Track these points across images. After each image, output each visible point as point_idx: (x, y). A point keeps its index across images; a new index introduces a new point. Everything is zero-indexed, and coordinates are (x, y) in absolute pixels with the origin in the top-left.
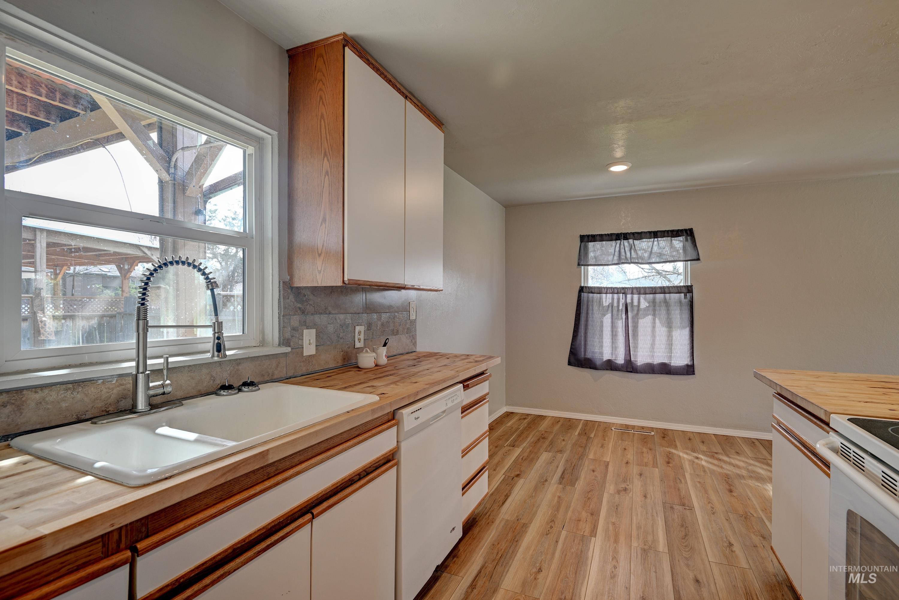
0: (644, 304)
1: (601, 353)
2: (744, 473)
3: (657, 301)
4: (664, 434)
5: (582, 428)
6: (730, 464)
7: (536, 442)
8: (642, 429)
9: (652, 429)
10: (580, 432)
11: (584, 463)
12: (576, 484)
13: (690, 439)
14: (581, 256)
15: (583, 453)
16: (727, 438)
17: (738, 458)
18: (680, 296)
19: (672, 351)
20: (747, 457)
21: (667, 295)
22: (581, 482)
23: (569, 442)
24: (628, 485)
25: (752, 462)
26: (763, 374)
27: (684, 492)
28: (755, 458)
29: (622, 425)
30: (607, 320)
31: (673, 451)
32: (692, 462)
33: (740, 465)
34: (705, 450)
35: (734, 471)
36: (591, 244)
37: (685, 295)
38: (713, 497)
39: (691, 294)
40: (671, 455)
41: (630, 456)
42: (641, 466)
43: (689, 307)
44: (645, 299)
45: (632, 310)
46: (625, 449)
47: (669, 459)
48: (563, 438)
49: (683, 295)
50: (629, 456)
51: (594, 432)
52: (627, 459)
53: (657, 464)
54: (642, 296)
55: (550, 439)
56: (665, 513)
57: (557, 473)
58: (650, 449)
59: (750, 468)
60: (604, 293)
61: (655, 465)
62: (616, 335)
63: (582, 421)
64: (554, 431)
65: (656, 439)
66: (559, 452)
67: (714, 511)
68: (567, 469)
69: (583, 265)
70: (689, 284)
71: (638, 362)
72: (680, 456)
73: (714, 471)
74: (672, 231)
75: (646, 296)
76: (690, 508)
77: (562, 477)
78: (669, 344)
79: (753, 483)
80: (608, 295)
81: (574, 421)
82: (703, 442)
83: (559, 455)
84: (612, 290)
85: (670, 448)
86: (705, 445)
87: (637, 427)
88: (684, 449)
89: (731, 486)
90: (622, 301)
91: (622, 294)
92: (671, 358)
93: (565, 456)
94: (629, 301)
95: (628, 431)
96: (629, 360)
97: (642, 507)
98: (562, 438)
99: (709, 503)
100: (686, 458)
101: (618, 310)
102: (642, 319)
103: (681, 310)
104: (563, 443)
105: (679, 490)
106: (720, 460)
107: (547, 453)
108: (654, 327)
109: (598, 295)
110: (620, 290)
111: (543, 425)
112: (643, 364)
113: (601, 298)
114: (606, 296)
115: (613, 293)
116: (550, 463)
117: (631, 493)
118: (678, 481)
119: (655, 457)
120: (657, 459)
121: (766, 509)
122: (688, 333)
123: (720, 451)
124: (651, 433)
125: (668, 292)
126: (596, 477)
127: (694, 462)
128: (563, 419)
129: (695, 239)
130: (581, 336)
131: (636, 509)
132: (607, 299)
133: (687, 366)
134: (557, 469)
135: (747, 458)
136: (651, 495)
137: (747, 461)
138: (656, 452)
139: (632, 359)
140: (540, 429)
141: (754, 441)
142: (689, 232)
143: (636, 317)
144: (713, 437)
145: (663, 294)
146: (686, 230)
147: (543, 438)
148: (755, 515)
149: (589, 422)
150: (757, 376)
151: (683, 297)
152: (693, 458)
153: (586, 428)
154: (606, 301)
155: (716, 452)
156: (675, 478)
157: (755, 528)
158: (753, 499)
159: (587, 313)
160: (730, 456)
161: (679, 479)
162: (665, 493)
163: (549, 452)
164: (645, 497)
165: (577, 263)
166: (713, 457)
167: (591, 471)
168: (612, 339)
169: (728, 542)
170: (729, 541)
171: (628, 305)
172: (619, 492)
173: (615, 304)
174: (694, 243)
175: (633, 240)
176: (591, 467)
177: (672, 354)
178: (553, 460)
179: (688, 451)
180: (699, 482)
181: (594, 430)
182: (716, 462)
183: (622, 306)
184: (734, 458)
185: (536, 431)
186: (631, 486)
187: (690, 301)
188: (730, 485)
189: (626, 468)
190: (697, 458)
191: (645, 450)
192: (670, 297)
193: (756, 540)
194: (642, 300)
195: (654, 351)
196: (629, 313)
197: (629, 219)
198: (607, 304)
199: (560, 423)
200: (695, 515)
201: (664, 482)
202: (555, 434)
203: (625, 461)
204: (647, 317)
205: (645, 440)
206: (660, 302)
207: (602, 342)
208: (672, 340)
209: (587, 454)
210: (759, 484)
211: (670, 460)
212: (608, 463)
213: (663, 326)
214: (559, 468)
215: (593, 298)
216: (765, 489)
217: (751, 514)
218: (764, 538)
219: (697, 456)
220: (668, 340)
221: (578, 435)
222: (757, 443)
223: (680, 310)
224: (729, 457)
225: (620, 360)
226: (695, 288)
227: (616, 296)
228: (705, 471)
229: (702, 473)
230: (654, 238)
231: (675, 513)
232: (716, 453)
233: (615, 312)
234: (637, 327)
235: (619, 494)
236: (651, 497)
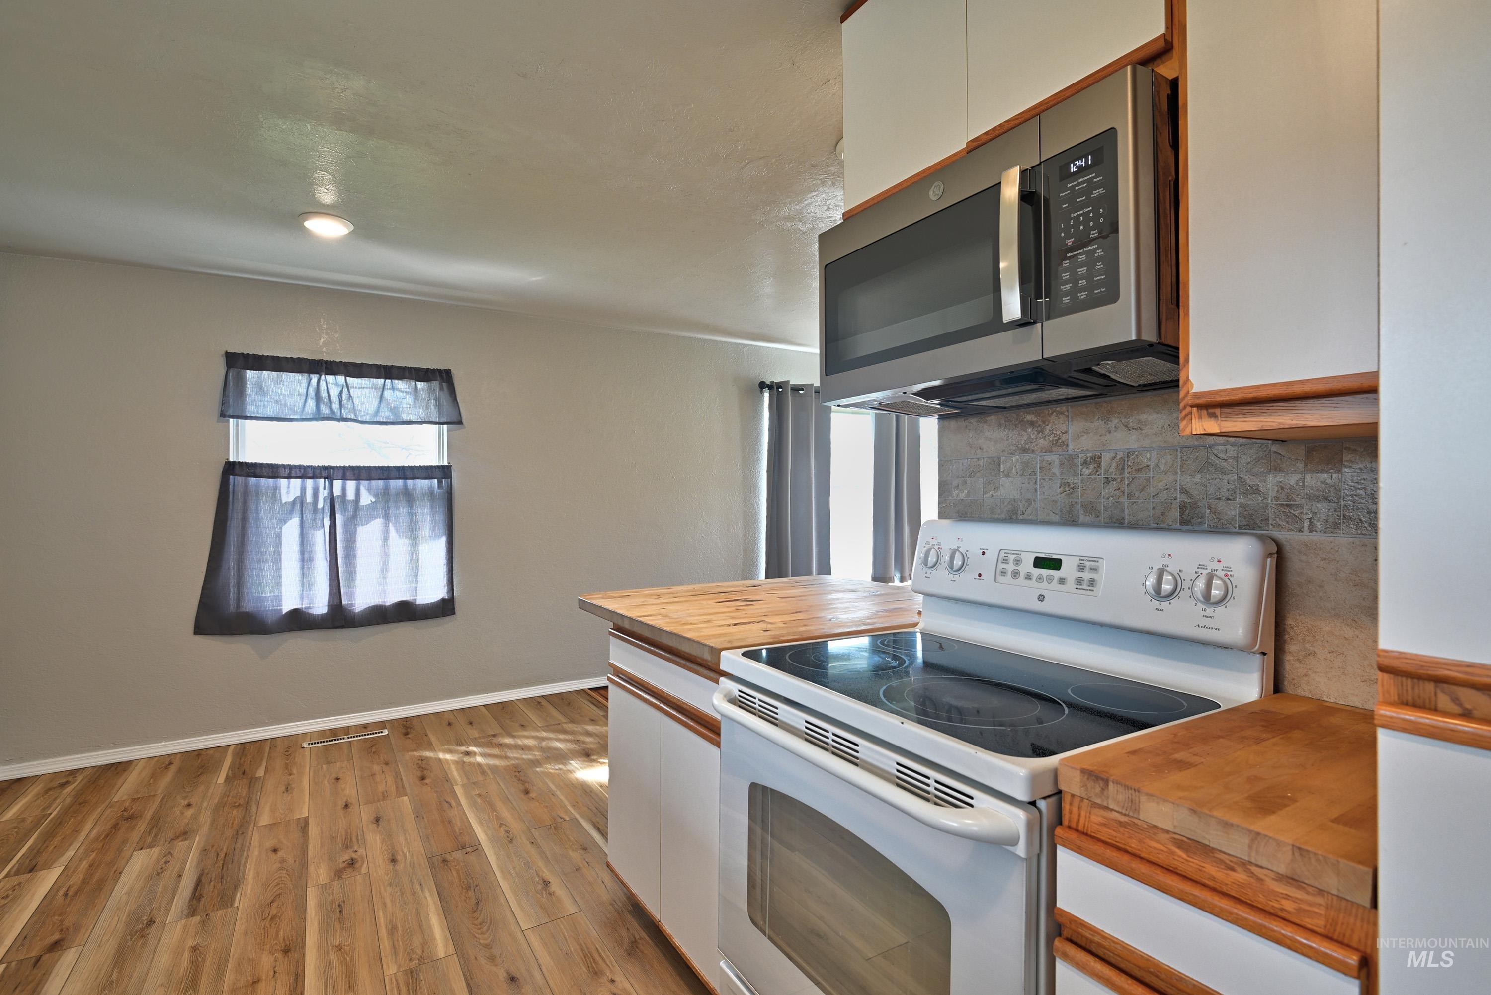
0: (366, 499)
1: (278, 599)
2: (538, 754)
3: (393, 491)
4: (406, 726)
5: (233, 764)
6: (517, 747)
7: (106, 837)
8: (364, 730)
9: (382, 724)
10: (230, 774)
11: (248, 841)
12: (235, 899)
13: (450, 724)
14: (228, 396)
15: (244, 818)
16: (503, 706)
17: (526, 733)
18: (431, 484)
19: (418, 580)
20: (536, 729)
21: (410, 482)
22: (249, 887)
23: (205, 804)
24: (356, 851)
25: (544, 734)
26: (595, 602)
27: (459, 823)
28: (547, 726)
29: (322, 733)
30: (291, 530)
31: (428, 754)
32: (461, 764)
33: (530, 744)
34: (477, 735)
35: (524, 757)
36: (250, 374)
37: (440, 482)
38: (506, 814)
39: (449, 480)
40: (424, 762)
41: (350, 789)
42: (375, 802)
43: (446, 503)
44: (369, 489)
45: (344, 510)
46: (338, 779)
47: (423, 772)
48: (186, 802)
49: (436, 481)
50: (347, 792)
51: (264, 765)
52: (345, 800)
53: (403, 787)
54: (364, 483)
55: (148, 815)
56: (434, 876)
57: (180, 890)
58: (387, 764)
59: (544, 744)
60: (285, 478)
61: (401, 791)
62: (311, 559)
63: (232, 748)
64: (159, 791)
65: (393, 742)
66: (180, 839)
67: (511, 836)
68: (206, 871)
69: (232, 417)
70: (446, 463)
71: (356, 606)
72: (440, 760)
73: (496, 767)
74: (418, 370)
75: (370, 483)
76: (475, 848)
77: (197, 895)
78: (413, 568)
79: (551, 768)
80: (292, 480)
81: (211, 752)
82: (471, 723)
83: (181, 845)
84: (302, 471)
85: (422, 750)
86: (474, 727)
87: (353, 728)
88: (444, 746)
89: (526, 782)
90: (323, 493)
91: (322, 480)
92: (416, 591)
93: (198, 842)
94: (337, 491)
95: (337, 742)
96: (337, 605)
97: (390, 885)
98: (183, 801)
99: (501, 825)
100: (451, 760)
101: (315, 510)
102: (363, 525)
103: (432, 507)
104: (189, 812)
105: (450, 822)
106: (501, 745)
107: (143, 851)
108: (386, 539)
109: (271, 481)
110: (318, 471)
111: (125, 786)
112: (365, 610)
113: (276, 488)
114: (289, 483)
115: (303, 477)
116: (158, 874)
117: (365, 865)
118: (446, 806)
119: (397, 776)
120: (401, 779)
121: (577, 802)
122: (445, 545)
123: (498, 730)
124: (382, 732)
125: (411, 476)
126: (283, 861)
127: (464, 762)
128: (179, 756)
129: (454, 387)
130: (229, 568)
131: (380, 893)
132: (290, 489)
133: (443, 601)
134: (179, 882)
135: (538, 731)
136: (403, 853)
137: (537, 734)
138: (398, 765)
139: (344, 603)
140: (116, 799)
141: (539, 700)
142: (444, 375)
143: (353, 521)
144: (484, 710)
145: (402, 480)
146: (440, 371)
147: (129, 817)
148: (567, 818)
149: (248, 746)
150: (583, 605)
151: (437, 485)
152: (461, 755)
153: (242, 759)
154: (288, 492)
155: (493, 733)
156: (440, 802)
157: (572, 839)
158: (558, 793)
159: (244, 519)
160: (513, 734)
161: (447, 802)
162: (428, 838)
163: (151, 846)
164: (394, 861)
165: (217, 413)
166: (490, 745)
167: (270, 853)
168: (303, 568)
169: (541, 882)
170: (543, 879)
171: (336, 501)
172: (339, 874)
173: (309, 499)
174: (453, 396)
175: (346, 376)
176: (269, 844)
177: (419, 585)
178: (166, 863)
179: (451, 747)
180: (479, 795)
181: (262, 760)
182: (495, 751)
183: (324, 502)
184: (519, 737)
185: (103, 806)
186: (361, 851)
187: (448, 492)
188: (524, 782)
189: (345, 817)
190: (468, 754)
191: (376, 768)
192: (414, 485)
193: (576, 856)
194: (363, 491)
195: (386, 583)
196: (338, 516)
197: (337, 336)
198: (291, 499)
199: (173, 769)
200: (484, 857)
201: (423, 818)
202: (162, 799)
203: (341, 804)
204: (373, 522)
205: (374, 750)
206: (397, 494)
207: (280, 576)
208: (418, 560)
209: (254, 817)
210: (561, 766)
211: (425, 772)
212: (306, 820)
213: (403, 535)
214: (185, 877)
215: (257, 486)
216: (569, 770)
217: (561, 818)
218: (585, 849)
219: (467, 750)
220: (411, 560)
221: (225, 781)
222: (544, 702)
223: (432, 509)
224: (513, 737)
225: (320, 606)
226: (454, 471)
227: (309, 483)
228: (483, 773)
229: (481, 778)
230: (386, 378)
231: (452, 868)
232: (494, 736)
233: (308, 516)
234: (355, 541)
235: (340, 877)
236: (405, 856)
